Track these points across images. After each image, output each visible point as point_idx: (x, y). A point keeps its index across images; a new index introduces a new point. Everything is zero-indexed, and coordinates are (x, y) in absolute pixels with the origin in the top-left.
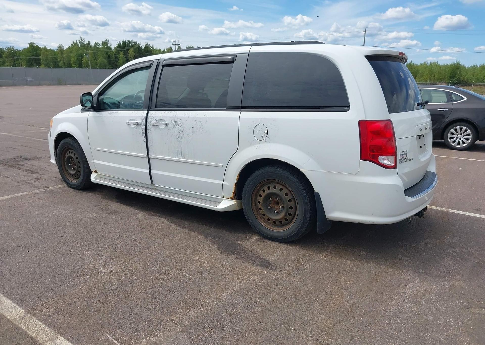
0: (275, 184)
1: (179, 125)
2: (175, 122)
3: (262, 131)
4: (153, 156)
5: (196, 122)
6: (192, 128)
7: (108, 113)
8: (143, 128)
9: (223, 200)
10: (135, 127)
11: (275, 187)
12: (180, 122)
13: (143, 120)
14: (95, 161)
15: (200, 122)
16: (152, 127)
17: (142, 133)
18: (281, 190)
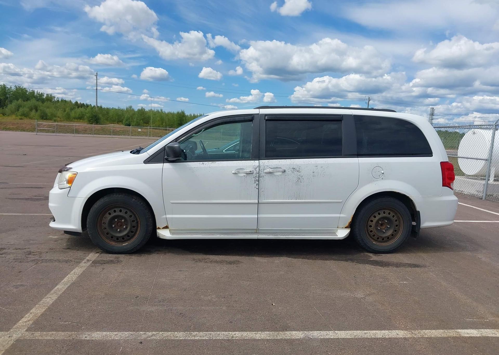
0: (384, 211)
1: (298, 171)
2: (294, 168)
3: (379, 172)
4: (264, 201)
5: (317, 167)
6: (313, 172)
7: (199, 164)
8: (256, 176)
9: (337, 230)
10: (244, 176)
11: (384, 213)
12: (299, 168)
13: (256, 168)
14: (168, 216)
15: (322, 167)
16: (265, 174)
17: (255, 180)
18: (389, 214)
